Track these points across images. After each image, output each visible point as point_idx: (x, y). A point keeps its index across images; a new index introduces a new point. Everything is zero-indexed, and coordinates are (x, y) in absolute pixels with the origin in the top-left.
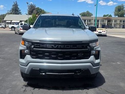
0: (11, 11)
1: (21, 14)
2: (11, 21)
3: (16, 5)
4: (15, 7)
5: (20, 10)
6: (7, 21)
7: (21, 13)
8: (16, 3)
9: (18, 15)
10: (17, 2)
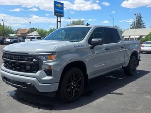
0: (133, 25)
1: (144, 28)
2: (130, 36)
3: (139, 17)
4: (138, 20)
5: (144, 23)
6: (125, 37)
7: (145, 26)
8: (139, 15)
9: (141, 29)
10: (141, 14)
